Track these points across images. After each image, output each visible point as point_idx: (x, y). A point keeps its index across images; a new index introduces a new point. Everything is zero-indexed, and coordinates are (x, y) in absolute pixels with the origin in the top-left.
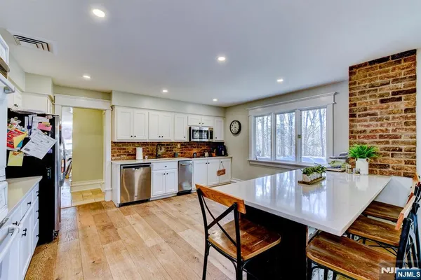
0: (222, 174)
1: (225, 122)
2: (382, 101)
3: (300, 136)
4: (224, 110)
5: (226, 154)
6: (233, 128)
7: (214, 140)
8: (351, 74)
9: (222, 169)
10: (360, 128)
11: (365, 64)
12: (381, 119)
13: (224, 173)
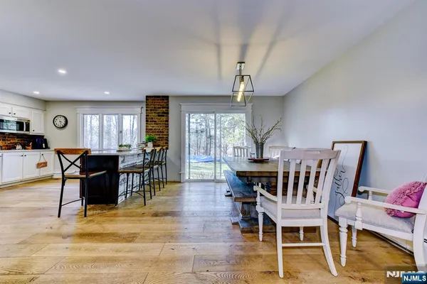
0: (43, 167)
1: (45, 115)
2: (159, 116)
3: (121, 132)
4: (45, 103)
5: (47, 147)
6: (57, 122)
7: (31, 133)
8: (147, 99)
9: (42, 161)
10: (150, 128)
11: (152, 97)
12: (157, 124)
13: (46, 166)
